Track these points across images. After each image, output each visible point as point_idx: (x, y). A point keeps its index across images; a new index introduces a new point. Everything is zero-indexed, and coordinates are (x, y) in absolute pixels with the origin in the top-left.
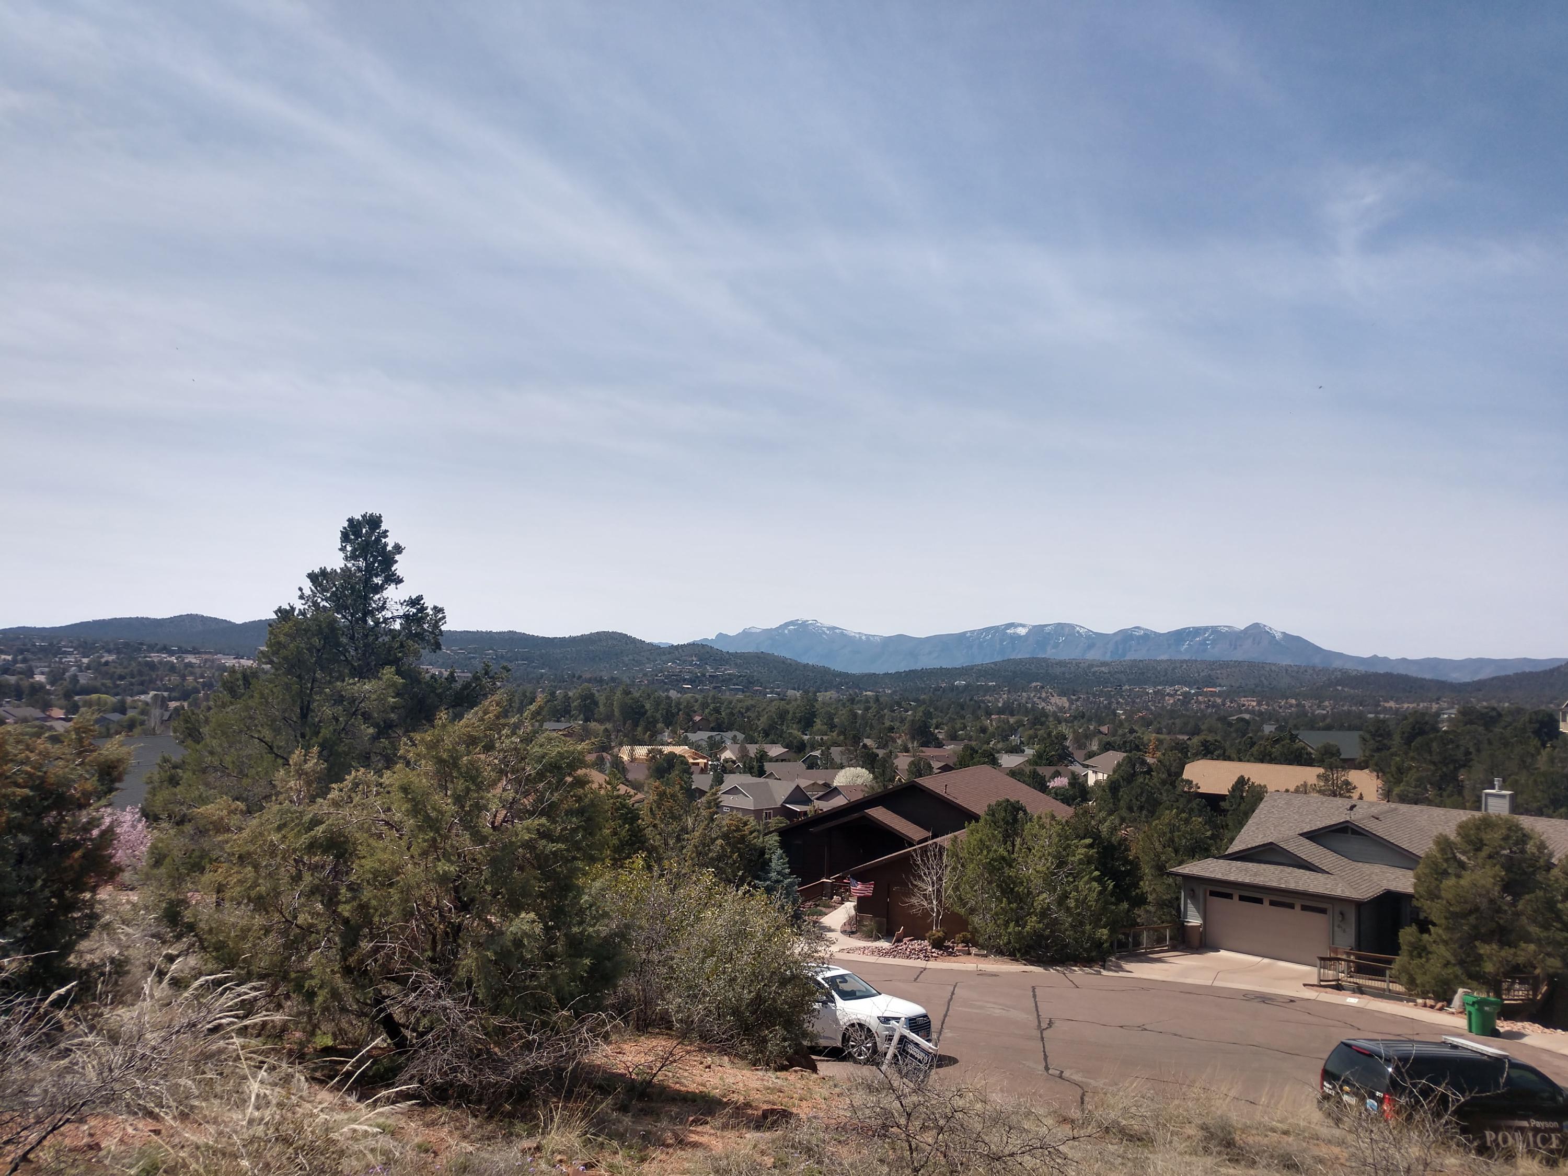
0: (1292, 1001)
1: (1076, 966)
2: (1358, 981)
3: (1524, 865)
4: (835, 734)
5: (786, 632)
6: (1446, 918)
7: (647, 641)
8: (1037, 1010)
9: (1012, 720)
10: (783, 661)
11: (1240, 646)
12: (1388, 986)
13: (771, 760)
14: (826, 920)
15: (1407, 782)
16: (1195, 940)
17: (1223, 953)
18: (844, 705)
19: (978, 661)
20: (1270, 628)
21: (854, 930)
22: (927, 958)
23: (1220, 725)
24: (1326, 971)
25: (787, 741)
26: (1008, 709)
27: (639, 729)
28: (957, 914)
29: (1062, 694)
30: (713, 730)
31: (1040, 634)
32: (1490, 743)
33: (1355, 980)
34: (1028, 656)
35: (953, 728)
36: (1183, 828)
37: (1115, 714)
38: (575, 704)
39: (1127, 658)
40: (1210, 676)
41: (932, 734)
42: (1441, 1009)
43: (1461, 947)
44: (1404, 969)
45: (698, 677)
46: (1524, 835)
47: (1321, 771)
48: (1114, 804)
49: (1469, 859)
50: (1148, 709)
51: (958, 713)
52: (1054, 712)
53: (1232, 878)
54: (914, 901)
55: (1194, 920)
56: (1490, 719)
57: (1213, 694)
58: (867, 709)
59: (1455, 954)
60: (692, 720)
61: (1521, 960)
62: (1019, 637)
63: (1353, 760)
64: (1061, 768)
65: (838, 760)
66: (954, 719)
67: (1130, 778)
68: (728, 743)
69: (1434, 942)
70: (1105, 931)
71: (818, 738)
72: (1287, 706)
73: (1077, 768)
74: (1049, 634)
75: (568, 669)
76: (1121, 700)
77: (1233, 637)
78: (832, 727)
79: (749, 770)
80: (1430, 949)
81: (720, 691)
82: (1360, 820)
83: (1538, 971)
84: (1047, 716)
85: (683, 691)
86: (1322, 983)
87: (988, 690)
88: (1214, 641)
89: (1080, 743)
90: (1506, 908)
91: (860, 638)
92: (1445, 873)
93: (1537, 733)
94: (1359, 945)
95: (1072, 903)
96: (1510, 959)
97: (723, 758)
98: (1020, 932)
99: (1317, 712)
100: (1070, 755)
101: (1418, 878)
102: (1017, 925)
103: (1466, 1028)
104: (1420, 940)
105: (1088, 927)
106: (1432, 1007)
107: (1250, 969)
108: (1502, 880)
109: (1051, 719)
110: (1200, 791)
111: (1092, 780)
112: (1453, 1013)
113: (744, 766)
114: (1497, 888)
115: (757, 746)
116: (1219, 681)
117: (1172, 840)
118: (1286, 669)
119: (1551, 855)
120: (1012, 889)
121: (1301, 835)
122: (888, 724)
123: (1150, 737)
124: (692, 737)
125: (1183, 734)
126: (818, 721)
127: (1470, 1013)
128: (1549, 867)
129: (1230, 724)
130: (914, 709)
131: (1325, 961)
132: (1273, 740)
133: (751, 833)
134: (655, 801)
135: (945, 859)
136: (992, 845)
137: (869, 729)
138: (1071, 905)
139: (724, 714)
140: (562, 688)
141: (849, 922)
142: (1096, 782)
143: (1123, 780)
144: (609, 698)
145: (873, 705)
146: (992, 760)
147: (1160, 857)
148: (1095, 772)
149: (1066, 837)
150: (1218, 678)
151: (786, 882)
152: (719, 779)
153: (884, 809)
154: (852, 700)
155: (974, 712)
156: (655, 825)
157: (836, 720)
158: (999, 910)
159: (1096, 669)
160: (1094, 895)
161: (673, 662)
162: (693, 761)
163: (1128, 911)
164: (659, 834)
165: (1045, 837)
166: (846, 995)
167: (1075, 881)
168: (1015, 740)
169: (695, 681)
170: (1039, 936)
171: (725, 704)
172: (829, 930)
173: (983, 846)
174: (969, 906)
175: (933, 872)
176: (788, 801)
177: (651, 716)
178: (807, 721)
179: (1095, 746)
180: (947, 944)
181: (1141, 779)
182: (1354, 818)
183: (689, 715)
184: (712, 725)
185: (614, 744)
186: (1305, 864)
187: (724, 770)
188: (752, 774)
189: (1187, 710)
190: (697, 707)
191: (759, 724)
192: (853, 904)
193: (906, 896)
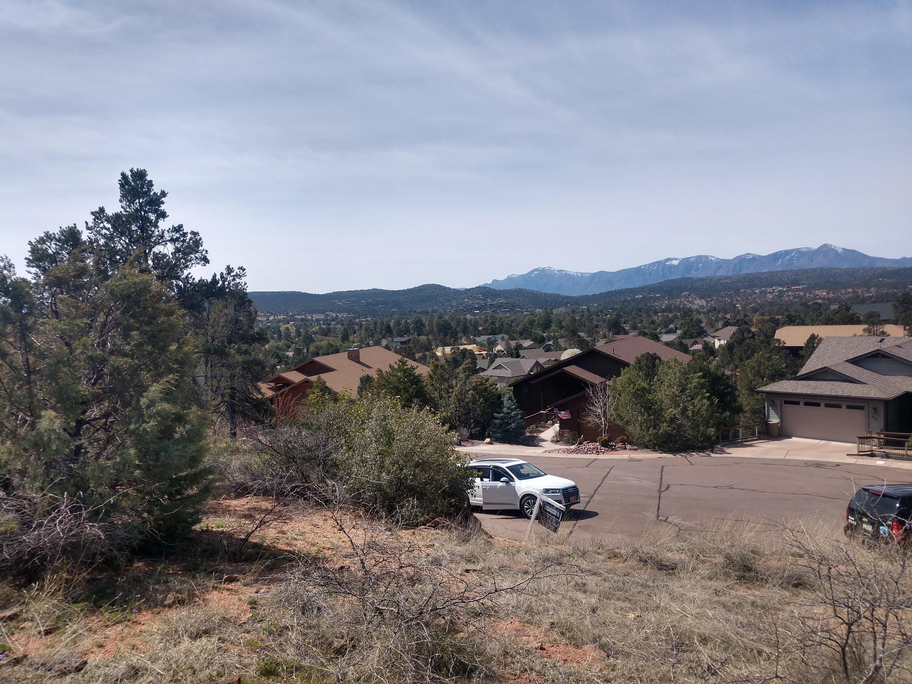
0: (838, 465)
1: (694, 452)
2: (886, 450)
4: (562, 331)
5: (533, 275)
7: (452, 288)
8: (661, 480)
9: (670, 316)
10: (532, 292)
11: (815, 259)
12: (907, 452)
13: (525, 349)
14: (542, 435)
16: (775, 432)
17: (794, 439)
18: (569, 315)
19: (649, 283)
20: (835, 247)
21: (559, 439)
22: (598, 453)
23: (802, 308)
24: (863, 446)
25: (534, 337)
26: (669, 309)
27: (448, 337)
28: (618, 425)
29: (702, 298)
30: (490, 334)
31: (687, 263)
33: (883, 450)
34: (680, 277)
35: (634, 322)
36: (767, 363)
37: (735, 306)
38: (412, 326)
39: (743, 273)
40: (795, 279)
41: (621, 327)
45: (483, 306)
47: (866, 326)
48: (731, 357)
50: (755, 302)
51: (637, 314)
52: (697, 309)
53: (799, 391)
54: (590, 419)
55: (774, 420)
57: (798, 290)
58: (582, 316)
60: (477, 330)
62: (674, 266)
63: (889, 320)
64: (698, 339)
65: (563, 345)
66: (635, 318)
67: (741, 341)
68: (499, 341)
70: (713, 430)
71: (552, 334)
72: (846, 294)
73: (708, 339)
74: (692, 263)
75: (408, 308)
76: (739, 298)
77: (811, 254)
78: (561, 327)
79: (511, 355)
81: (496, 313)
82: (888, 348)
84: (692, 311)
85: (474, 314)
86: (861, 453)
87: (656, 299)
88: (798, 258)
89: (711, 324)
91: (577, 275)
94: (887, 428)
95: (690, 413)
97: (496, 350)
98: (657, 433)
99: (866, 295)
100: (705, 332)
102: (655, 429)
105: (701, 428)
107: (811, 447)
109: (695, 313)
110: (786, 345)
111: (717, 344)
113: (508, 352)
115: (516, 341)
116: (802, 282)
117: (759, 371)
120: (651, 407)
121: (846, 361)
122: (595, 323)
123: (756, 318)
124: (478, 339)
125: (778, 315)
126: (553, 325)
129: (809, 307)
130: (611, 314)
131: (862, 439)
132: (836, 312)
133: (491, 385)
134: (432, 371)
135: (608, 392)
136: (637, 381)
137: (583, 327)
138: (690, 415)
139: (497, 325)
140: (404, 318)
141: (556, 436)
142: (720, 346)
143: (736, 343)
144: (431, 321)
145: (586, 313)
146: (656, 338)
147: (751, 382)
148: (719, 340)
149: (685, 373)
150: (801, 280)
151: (513, 413)
152: (492, 361)
153: (576, 367)
154: (574, 312)
155: (647, 313)
156: (433, 385)
157: (564, 324)
158: (643, 420)
159: (723, 281)
160: (705, 407)
161: (468, 299)
162: (479, 353)
163: (730, 416)
164: (436, 390)
165: (672, 374)
166: (522, 477)
167: (692, 400)
168: (672, 326)
169: (481, 308)
170: (670, 435)
171: (498, 319)
172: (543, 440)
173: (631, 382)
174: (626, 419)
175: (601, 400)
176: (531, 370)
177: (455, 329)
178: (546, 326)
179: (720, 325)
180: (611, 443)
181: (748, 341)
182: (883, 347)
183: (476, 327)
184: (490, 331)
185: (433, 347)
186: (850, 379)
187: (496, 356)
188: (512, 357)
189: (781, 301)
190: (481, 322)
191: (518, 329)
192: (559, 424)
193: (584, 416)
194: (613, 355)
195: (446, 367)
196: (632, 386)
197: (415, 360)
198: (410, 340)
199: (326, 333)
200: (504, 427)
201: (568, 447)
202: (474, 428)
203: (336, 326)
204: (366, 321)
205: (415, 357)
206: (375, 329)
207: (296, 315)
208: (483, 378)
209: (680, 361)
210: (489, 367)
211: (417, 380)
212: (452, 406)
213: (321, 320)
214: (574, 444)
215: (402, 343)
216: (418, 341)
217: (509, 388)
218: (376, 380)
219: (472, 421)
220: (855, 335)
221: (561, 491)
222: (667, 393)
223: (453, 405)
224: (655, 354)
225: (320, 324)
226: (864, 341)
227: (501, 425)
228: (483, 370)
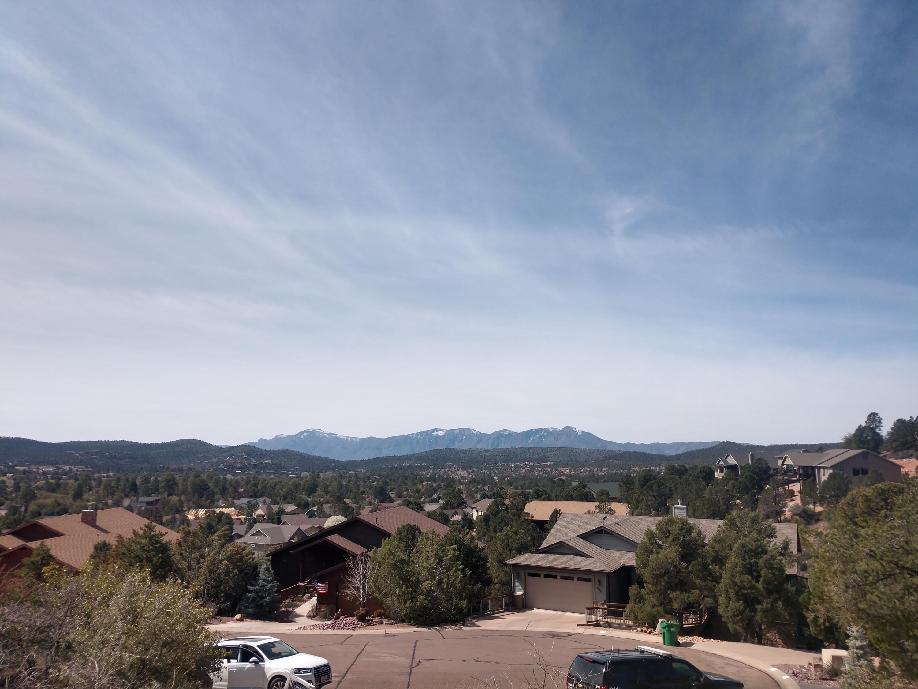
0: (569, 635)
1: (447, 625)
2: (608, 620)
3: (691, 544)
4: (328, 497)
5: (302, 437)
6: (653, 578)
7: (214, 444)
8: (413, 656)
9: (434, 485)
10: (300, 454)
11: (560, 439)
12: (624, 622)
13: (287, 514)
14: (298, 610)
15: (641, 507)
16: (520, 604)
17: (536, 610)
18: (336, 479)
19: (416, 451)
20: (575, 429)
21: (315, 614)
22: (354, 628)
23: (549, 483)
24: (591, 616)
25: (298, 502)
26: (433, 479)
27: (203, 499)
28: (377, 598)
29: (464, 469)
30: (251, 497)
31: (451, 435)
32: (681, 484)
33: (606, 620)
34: (445, 448)
35: (400, 490)
36: (514, 537)
37: (493, 479)
38: (162, 485)
39: (500, 447)
40: (544, 456)
41: (387, 494)
42: (650, 633)
43: (661, 595)
44: (632, 611)
45: (246, 466)
46: (690, 527)
47: (597, 503)
48: (487, 529)
49: (663, 543)
50: (511, 476)
51: (403, 482)
52: (459, 480)
53: (540, 564)
54: (348, 591)
55: (519, 592)
56: (681, 472)
57: (546, 466)
58: (350, 481)
59: (658, 600)
60: (237, 491)
61: (692, 599)
62: (440, 437)
63: (616, 498)
64: (458, 510)
65: (328, 511)
66: (401, 486)
67: (496, 513)
68: (261, 505)
69: (647, 593)
70: (465, 602)
71: (317, 499)
72: (585, 471)
73: (467, 510)
74: (457, 434)
75: (161, 463)
76: (496, 471)
77: (556, 434)
78: (327, 492)
79: (272, 521)
80: (645, 597)
81: (260, 474)
82: (609, 525)
83: (702, 606)
84: (454, 482)
85: (236, 475)
86: (588, 623)
87: (421, 468)
88: (546, 436)
89: (471, 495)
90: (683, 570)
91: (347, 439)
92: (651, 552)
93: (704, 478)
94: (609, 599)
95: (444, 586)
96: (686, 600)
97: (256, 514)
98: (413, 607)
99: (600, 474)
100: (465, 502)
101: (637, 556)
102: (412, 602)
103: (662, 642)
104: (640, 592)
105: (455, 600)
106: (646, 632)
107: (549, 618)
108: (680, 553)
109: (457, 483)
110: (534, 519)
111: (475, 515)
112: (656, 635)
113: (268, 518)
114: (678, 559)
115: (278, 506)
116: (550, 459)
117: (507, 544)
118: (584, 451)
119: (704, 538)
120: (409, 579)
121: (578, 536)
122: (361, 489)
123: (510, 490)
124: (237, 502)
125: (529, 489)
126: (319, 489)
127: (664, 633)
128: (704, 545)
129: (554, 483)
130: (378, 481)
131: (590, 610)
132: (575, 489)
133: (248, 555)
134: (182, 538)
135: (368, 563)
136: (397, 552)
137: (349, 493)
138: (444, 587)
139: (259, 487)
140: (154, 475)
141: (313, 610)
142: (477, 517)
143: (492, 514)
144: (185, 480)
145: (353, 479)
146: (419, 507)
147: (500, 554)
148: (477, 511)
149: (442, 545)
150: (549, 457)
151: (269, 585)
152: (250, 527)
153: (338, 536)
154: (341, 477)
155: (413, 481)
156: (181, 554)
157: (330, 489)
158: (401, 593)
159: (483, 454)
160: (458, 580)
161: (230, 457)
162: (236, 517)
163: (481, 588)
164: (184, 560)
165: (430, 546)
166: (272, 656)
167: (447, 572)
168: (435, 496)
169: (244, 468)
170: (425, 608)
171: (261, 481)
172: (299, 616)
173: (391, 553)
174: (383, 592)
175: (361, 572)
176: (292, 538)
177: (212, 490)
178: (312, 490)
179: (479, 496)
180: (369, 618)
181: (501, 514)
182: (606, 524)
183: (236, 489)
184: (251, 494)
185: (185, 509)
186: (580, 553)
187: (255, 521)
188: (273, 523)
189: (533, 476)
190: (243, 483)
191: (282, 493)
192: (316, 598)
193: (343, 588)
194: (376, 525)
195: (200, 533)
196: (392, 557)
197: (161, 524)
198: (158, 500)
199: (53, 489)
200: (258, 601)
201: (324, 623)
202: (223, 602)
203: (68, 481)
204: (107, 477)
205: (162, 521)
206: (117, 487)
207: (17, 465)
208: (240, 546)
209: (437, 533)
210: (246, 533)
211: (164, 548)
212: (201, 578)
213: (49, 473)
214: (330, 619)
215: (148, 503)
216: (168, 502)
217: (267, 558)
218: (114, 547)
219: (222, 594)
220: (589, 512)
221: (313, 671)
222: (425, 565)
223: (203, 577)
224: (415, 525)
225: (47, 477)
226: (593, 518)
227: (254, 599)
228: (240, 536)
